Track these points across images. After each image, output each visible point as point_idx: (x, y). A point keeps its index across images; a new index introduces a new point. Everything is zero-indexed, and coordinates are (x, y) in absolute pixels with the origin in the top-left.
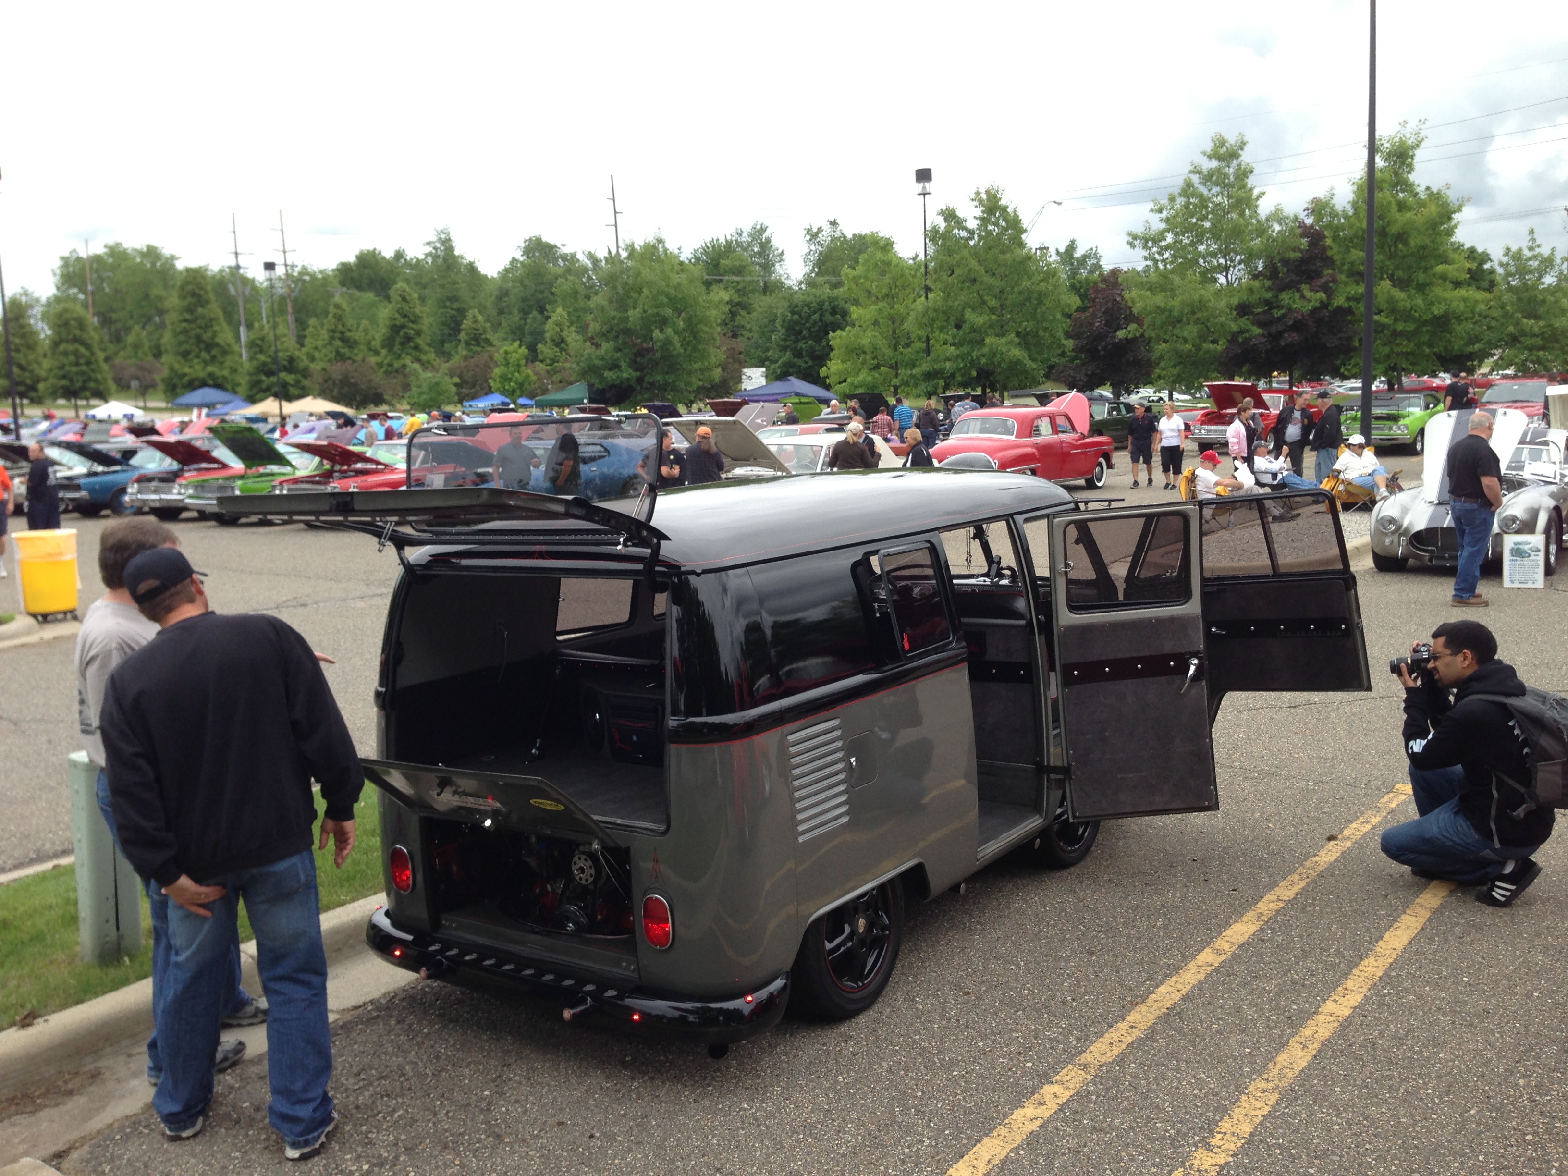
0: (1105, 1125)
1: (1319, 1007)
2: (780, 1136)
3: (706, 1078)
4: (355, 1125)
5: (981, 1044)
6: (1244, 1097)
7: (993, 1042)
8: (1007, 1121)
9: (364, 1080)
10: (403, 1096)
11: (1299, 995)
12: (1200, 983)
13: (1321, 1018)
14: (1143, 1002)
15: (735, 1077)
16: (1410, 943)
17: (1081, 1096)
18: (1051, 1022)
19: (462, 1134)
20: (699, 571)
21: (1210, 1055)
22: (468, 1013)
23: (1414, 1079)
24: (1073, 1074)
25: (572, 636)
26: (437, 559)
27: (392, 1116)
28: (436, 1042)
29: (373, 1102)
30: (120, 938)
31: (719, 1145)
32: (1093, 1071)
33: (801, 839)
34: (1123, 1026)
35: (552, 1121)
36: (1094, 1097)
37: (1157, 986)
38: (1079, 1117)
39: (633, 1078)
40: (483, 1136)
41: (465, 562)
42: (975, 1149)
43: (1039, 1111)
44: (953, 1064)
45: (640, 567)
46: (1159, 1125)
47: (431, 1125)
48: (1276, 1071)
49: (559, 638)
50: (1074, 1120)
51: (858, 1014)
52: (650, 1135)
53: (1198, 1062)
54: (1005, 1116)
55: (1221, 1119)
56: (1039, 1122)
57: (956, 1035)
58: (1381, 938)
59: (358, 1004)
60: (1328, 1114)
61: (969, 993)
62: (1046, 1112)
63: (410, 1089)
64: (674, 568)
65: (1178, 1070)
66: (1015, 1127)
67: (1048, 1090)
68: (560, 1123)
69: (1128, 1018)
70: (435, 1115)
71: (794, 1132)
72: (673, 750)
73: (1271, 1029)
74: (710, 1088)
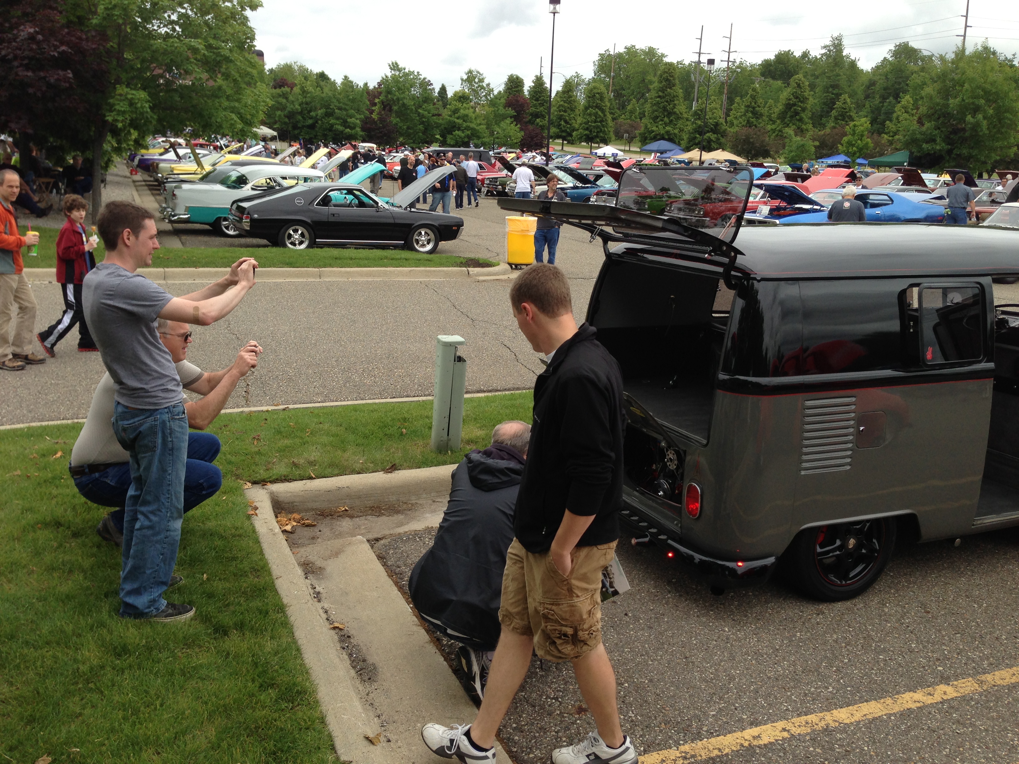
0: (968, 722)
2: (737, 653)
3: (713, 605)
5: (913, 645)
7: (924, 647)
8: (896, 696)
15: (730, 612)
17: (965, 699)
18: (978, 647)
20: (760, 279)
24: (969, 684)
25: (722, 315)
26: (629, 251)
30: (449, 440)
31: (696, 645)
32: (986, 687)
33: (803, 473)
36: (973, 703)
38: (952, 711)
39: (670, 592)
42: (860, 705)
43: (925, 698)
44: (884, 650)
49: (714, 315)
50: (947, 712)
51: (839, 601)
54: (898, 693)
56: (919, 705)
57: (900, 635)
61: (929, 612)
62: (929, 700)
64: (746, 274)
66: (899, 702)
67: (942, 687)
71: (747, 654)
72: (720, 394)
74: (712, 612)
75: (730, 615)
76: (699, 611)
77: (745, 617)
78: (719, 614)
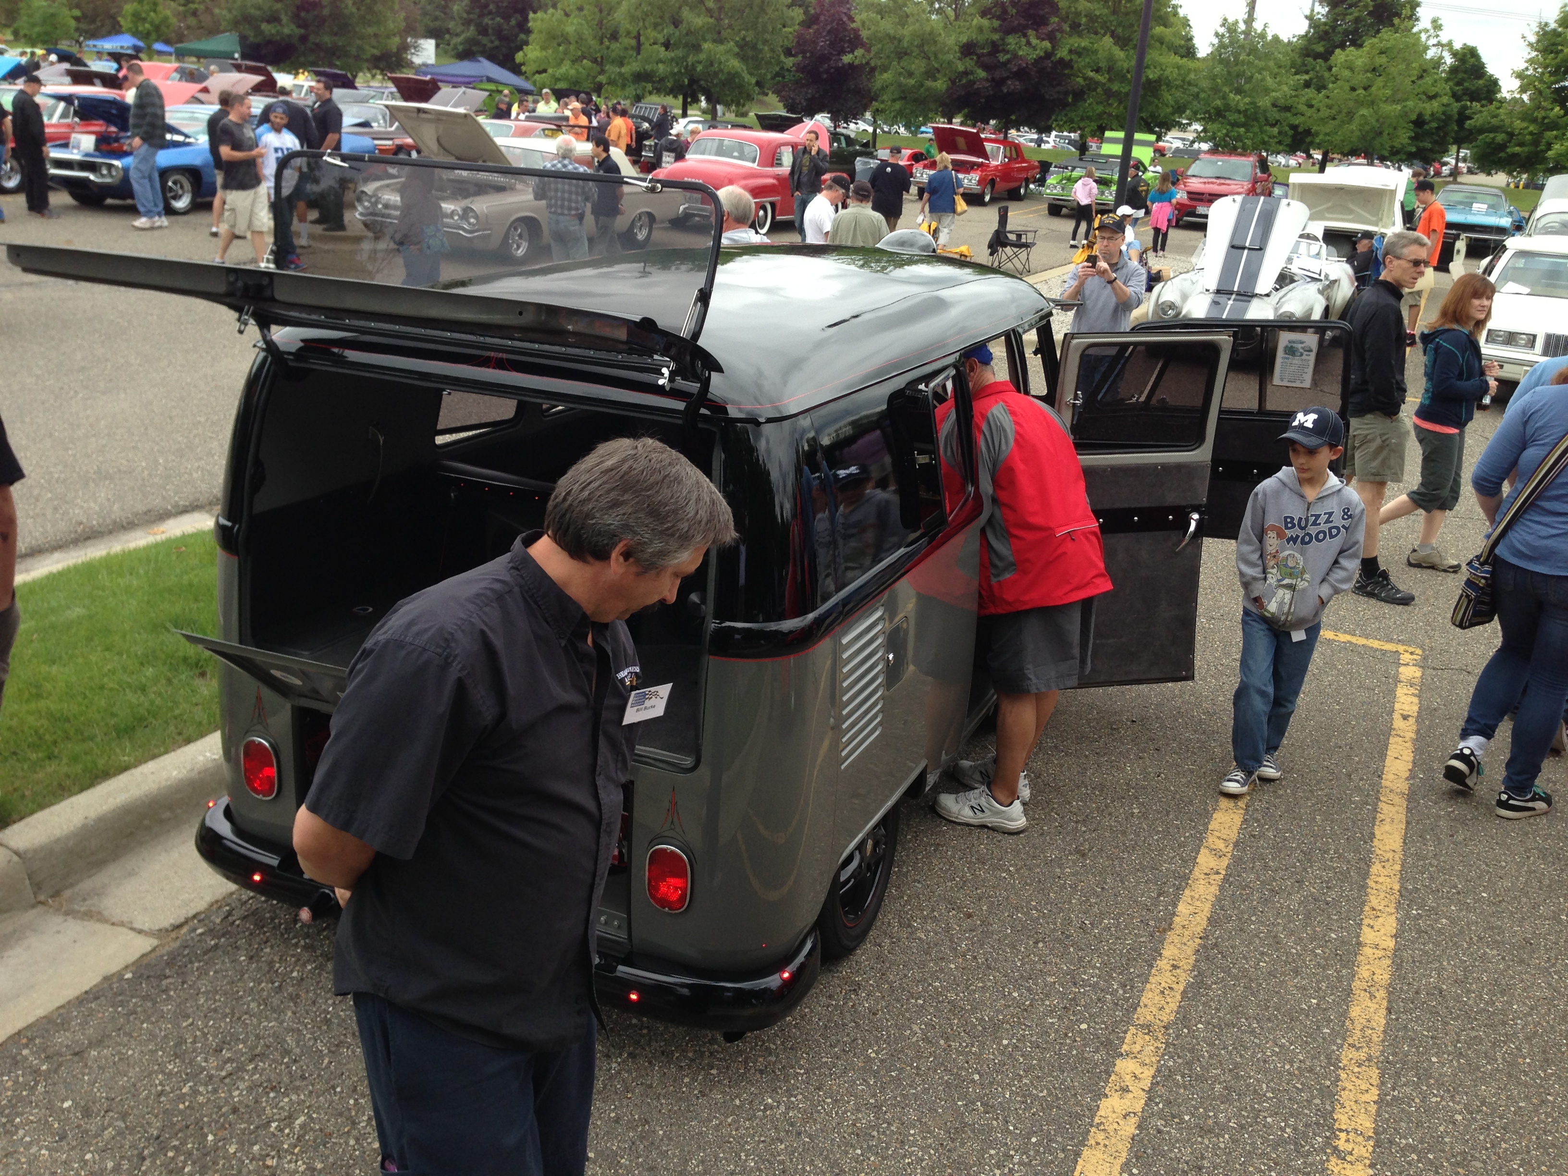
0: (1210, 1122)
1: (1359, 936)
3: (702, 1054)
5: (1015, 994)
6: (1343, 1076)
7: (1029, 989)
8: (1097, 1120)
11: (1329, 918)
12: (1219, 899)
13: (1367, 951)
14: (1170, 929)
15: (740, 1053)
16: (1404, 842)
17: (1163, 1076)
18: (1081, 959)
20: (763, 419)
21: (1278, 1009)
23: (1505, 1042)
24: (1140, 1041)
25: (459, 436)
32: (1160, 1036)
33: (843, 766)
34: (1163, 964)
36: (1179, 1077)
37: (1175, 906)
38: (1176, 1110)
42: (1079, 1168)
43: (1127, 1102)
44: (996, 1026)
45: (681, 405)
46: (1269, 1120)
48: (1358, 1033)
50: (1174, 1117)
53: (1269, 1019)
54: (1093, 1111)
55: (1333, 1111)
56: (1133, 1120)
57: (982, 980)
58: (1372, 836)
60: (1442, 1097)
62: (1136, 1101)
64: (721, 412)
65: (1253, 1032)
66: (1110, 1129)
67: (1124, 1067)
69: (1166, 953)
72: (713, 663)
73: (1324, 968)
74: (714, 1072)
75: (746, 1062)
76: (694, 1080)
77: (770, 1054)
78: (728, 1068)
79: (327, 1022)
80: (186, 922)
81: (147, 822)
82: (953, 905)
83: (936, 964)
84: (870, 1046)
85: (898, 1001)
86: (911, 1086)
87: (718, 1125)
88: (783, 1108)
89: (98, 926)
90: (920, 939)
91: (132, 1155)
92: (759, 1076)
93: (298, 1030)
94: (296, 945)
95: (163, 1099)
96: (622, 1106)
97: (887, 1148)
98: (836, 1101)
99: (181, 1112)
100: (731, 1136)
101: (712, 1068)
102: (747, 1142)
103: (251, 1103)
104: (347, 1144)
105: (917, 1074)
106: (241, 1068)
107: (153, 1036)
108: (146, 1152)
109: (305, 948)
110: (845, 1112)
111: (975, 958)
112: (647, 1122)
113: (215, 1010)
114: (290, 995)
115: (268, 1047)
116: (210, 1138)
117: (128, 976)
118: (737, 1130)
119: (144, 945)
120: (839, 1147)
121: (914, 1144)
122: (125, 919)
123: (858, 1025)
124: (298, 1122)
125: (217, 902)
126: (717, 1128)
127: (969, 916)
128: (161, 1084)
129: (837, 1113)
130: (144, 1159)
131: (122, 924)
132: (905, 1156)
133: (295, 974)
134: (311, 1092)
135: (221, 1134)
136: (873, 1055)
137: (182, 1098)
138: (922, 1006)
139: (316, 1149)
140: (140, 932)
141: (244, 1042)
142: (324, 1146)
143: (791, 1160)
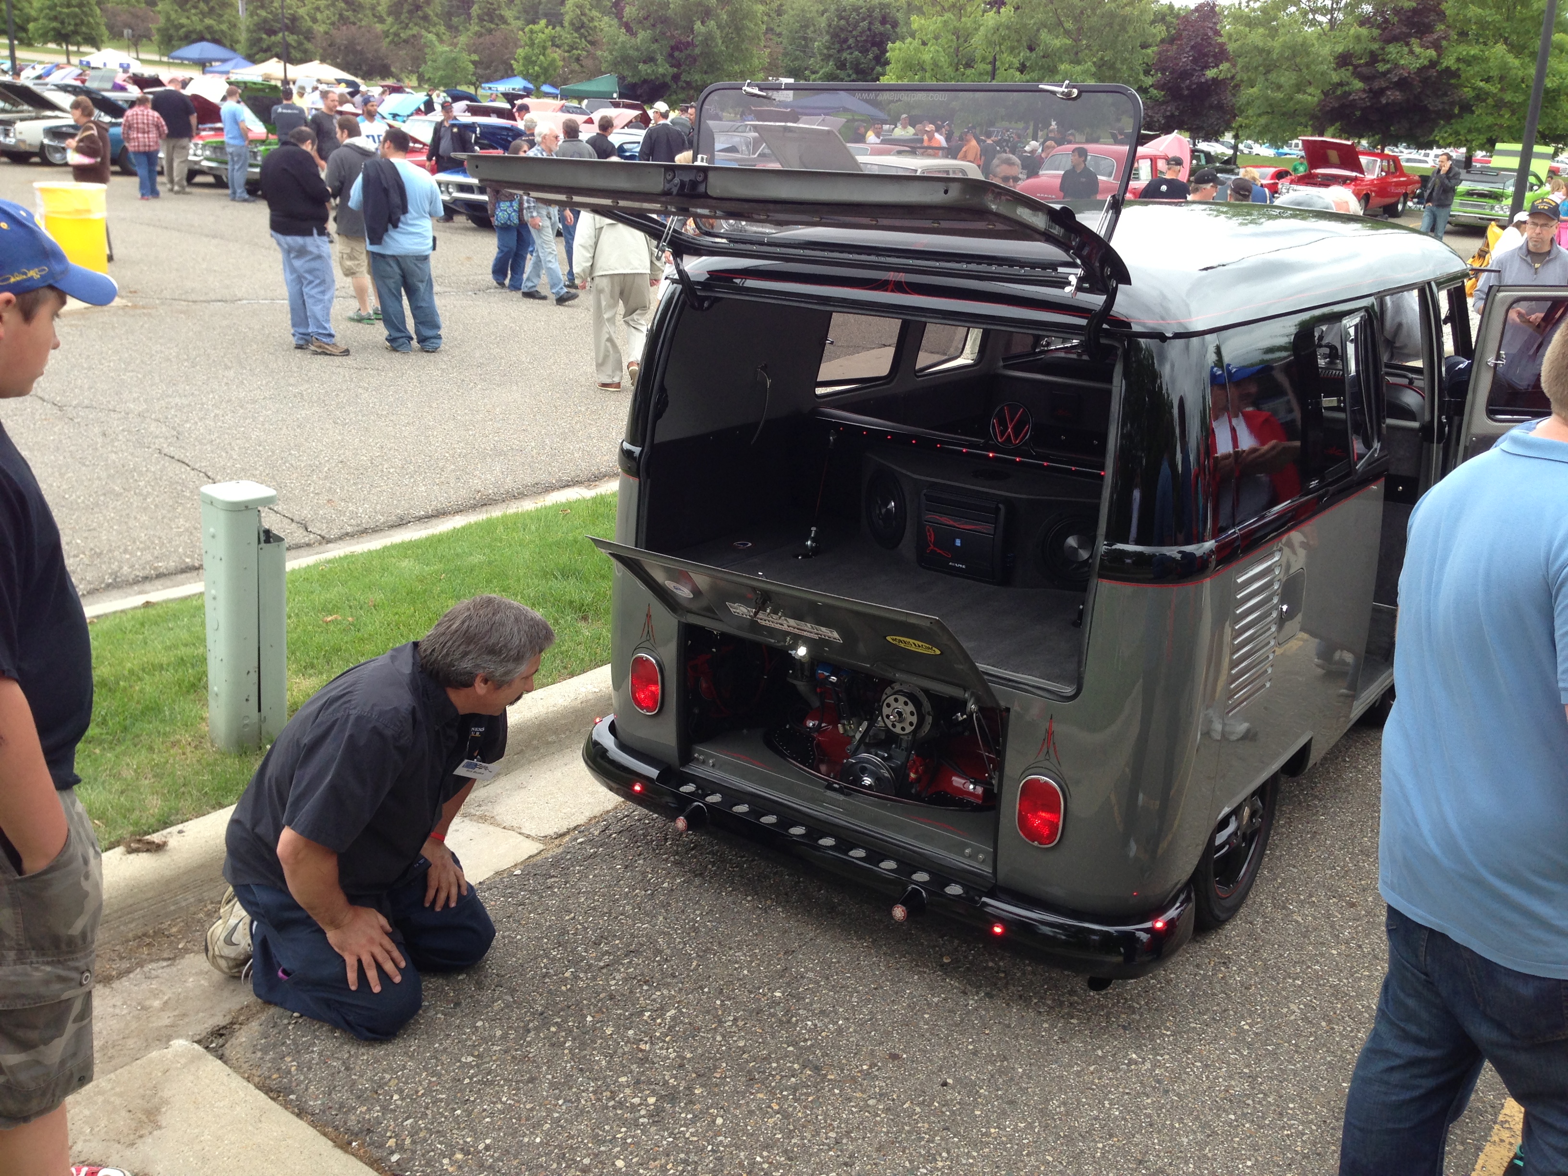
4: (617, 1027)
9: (607, 953)
10: (667, 985)
19: (767, 1059)
20: (1169, 335)
22: (714, 864)
27: (662, 1016)
28: (686, 906)
29: (631, 992)
30: (262, 721)
35: (880, 1051)
40: (796, 1066)
41: (750, 283)
45: (1083, 322)
47: (719, 1038)
49: (820, 391)
52: (1024, 1091)
59: (561, 832)
63: (673, 976)
68: (894, 1057)
70: (721, 1022)
72: (1104, 587)
74: (1074, 1021)
75: (1108, 1016)
76: (1053, 1026)
77: (1134, 1013)
78: (1088, 1019)
79: (696, 930)
80: (568, 832)
81: (535, 742)
82: (1333, 892)
83: (1315, 948)
84: (1243, 1018)
85: (1273, 979)
86: (1290, 1062)
87: (1080, 1072)
88: (1148, 1065)
89: (491, 828)
90: (1297, 922)
91: (518, 1027)
92: (1122, 1031)
93: (669, 933)
94: (667, 860)
95: (547, 980)
96: (980, 1041)
97: (1264, 1118)
98: (1207, 1066)
99: (563, 993)
100: (1093, 1083)
101: (1072, 1018)
102: (1110, 1092)
103: (627, 993)
104: (714, 1039)
105: (1296, 1052)
106: (617, 961)
107: (539, 925)
108: (531, 1025)
109: (675, 863)
110: (1217, 1078)
111: (1360, 946)
112: (1005, 1059)
113: (594, 909)
114: (662, 902)
115: (642, 945)
116: (589, 1018)
117: (518, 872)
118: (1099, 1079)
119: (533, 848)
120: (1211, 1109)
121: (1293, 1117)
122: (515, 824)
123: (1229, 997)
124: (669, 1014)
125: (595, 817)
126: (1078, 1074)
127: (1353, 905)
128: (545, 967)
129: (1207, 1077)
130: (529, 1031)
131: (512, 829)
132: (1284, 1127)
133: (665, 885)
134: (681, 990)
135: (599, 1016)
136: (1246, 1027)
137: (564, 981)
138: (1300, 986)
139: (686, 1040)
140: (528, 836)
141: (621, 939)
142: (693, 1037)
143: (1159, 1116)
